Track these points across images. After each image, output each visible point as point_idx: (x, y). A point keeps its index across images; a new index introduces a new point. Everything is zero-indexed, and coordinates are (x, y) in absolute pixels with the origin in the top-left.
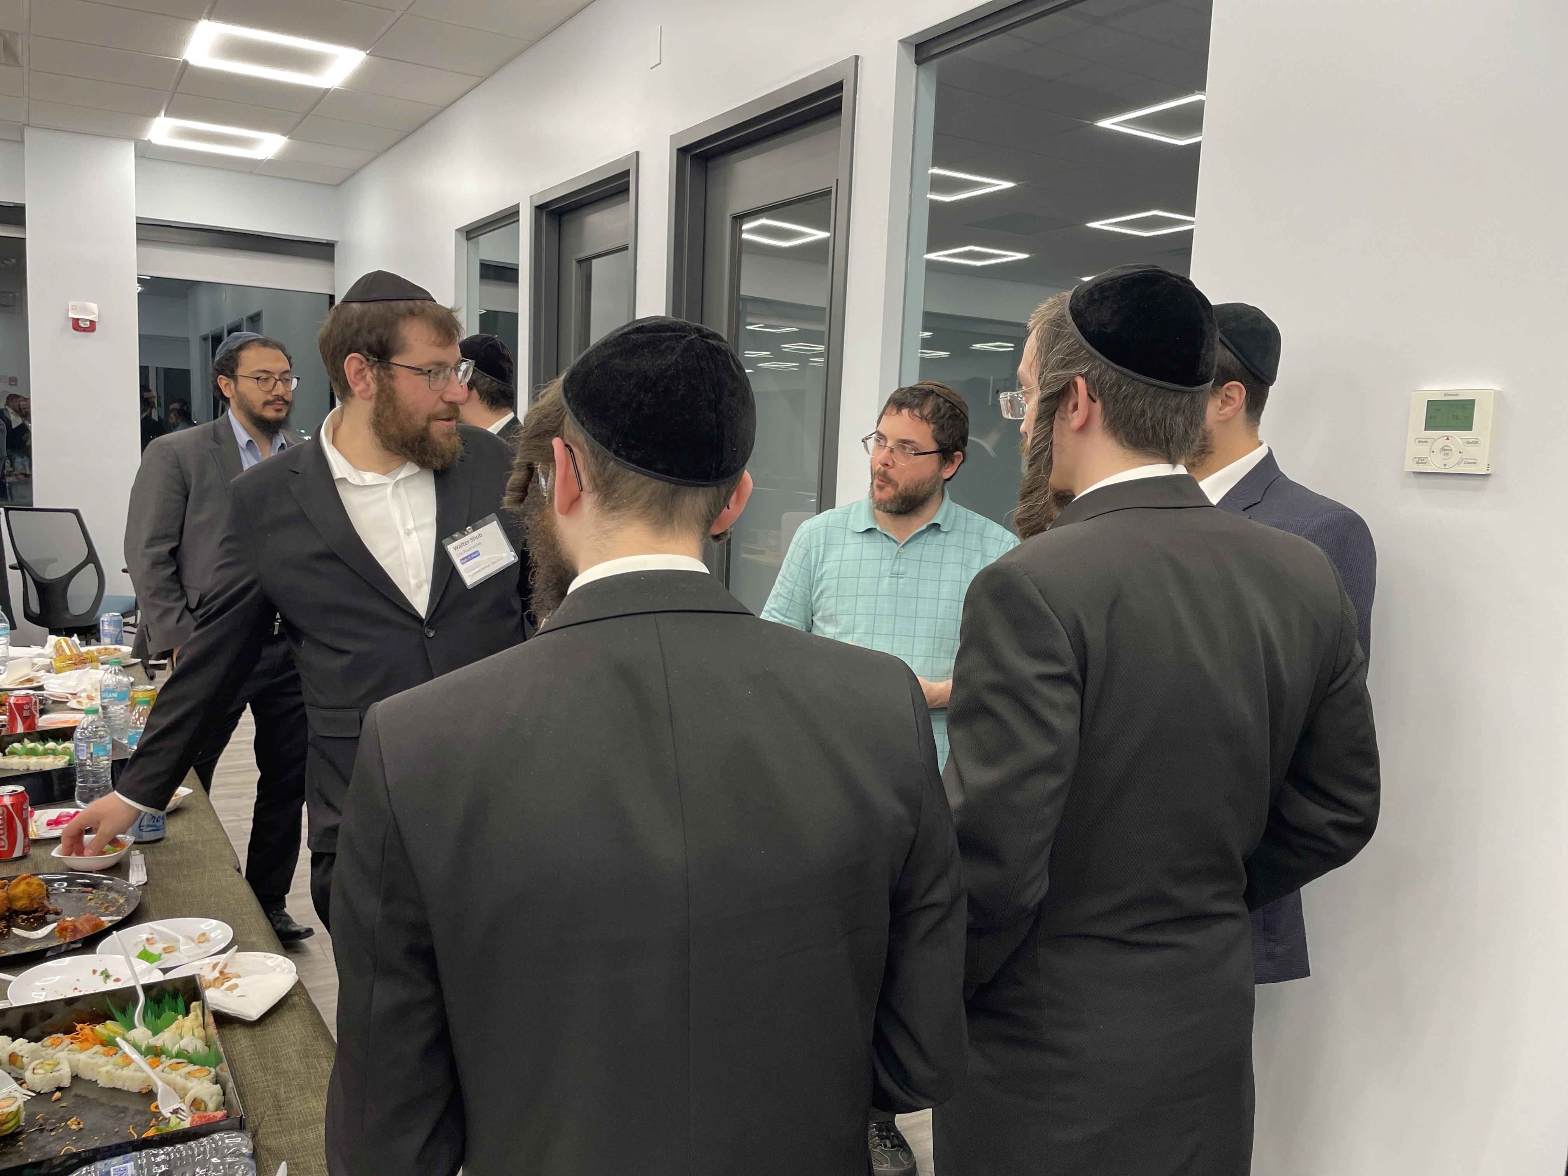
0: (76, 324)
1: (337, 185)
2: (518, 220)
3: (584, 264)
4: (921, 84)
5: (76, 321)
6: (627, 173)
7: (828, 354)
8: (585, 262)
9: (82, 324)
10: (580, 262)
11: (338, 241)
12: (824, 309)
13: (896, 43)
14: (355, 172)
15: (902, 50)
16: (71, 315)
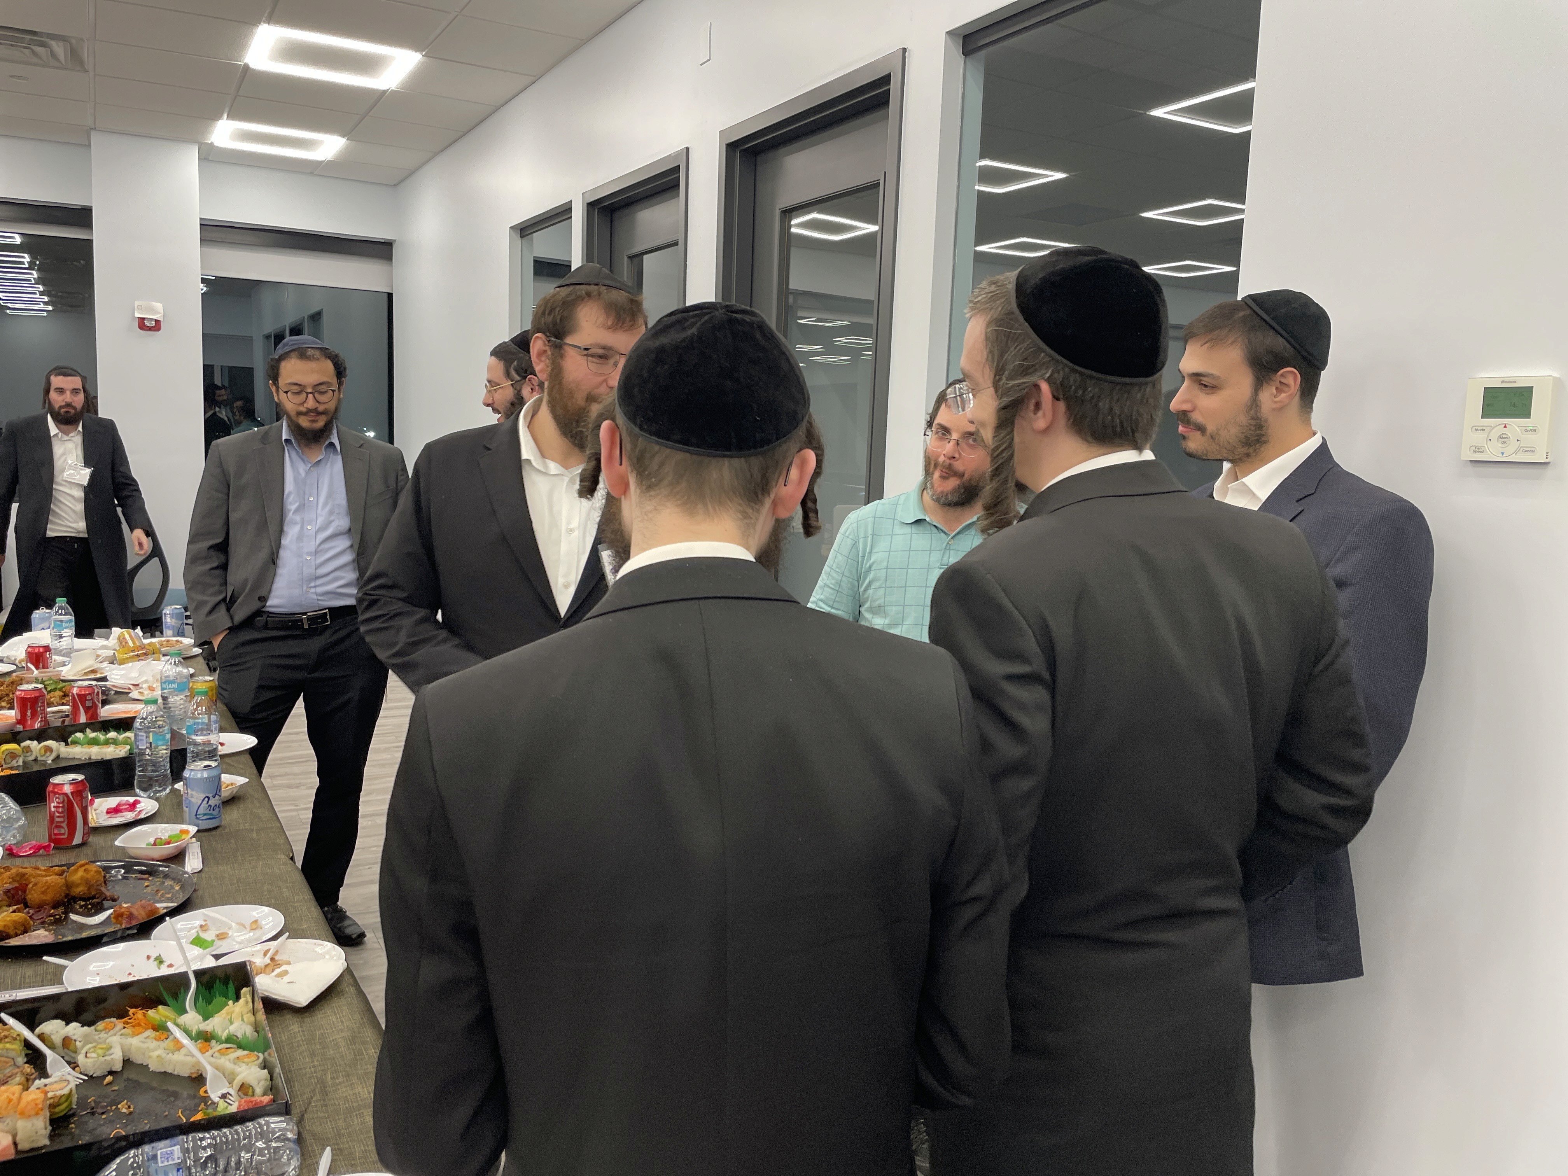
0: (142, 324)
1: (395, 185)
2: (571, 217)
3: (636, 260)
4: (968, 76)
5: (142, 320)
6: (676, 169)
7: (878, 347)
8: (637, 258)
9: (147, 324)
10: (631, 258)
11: (395, 240)
12: (872, 302)
13: (944, 35)
14: (412, 172)
15: (949, 42)
16: (137, 315)
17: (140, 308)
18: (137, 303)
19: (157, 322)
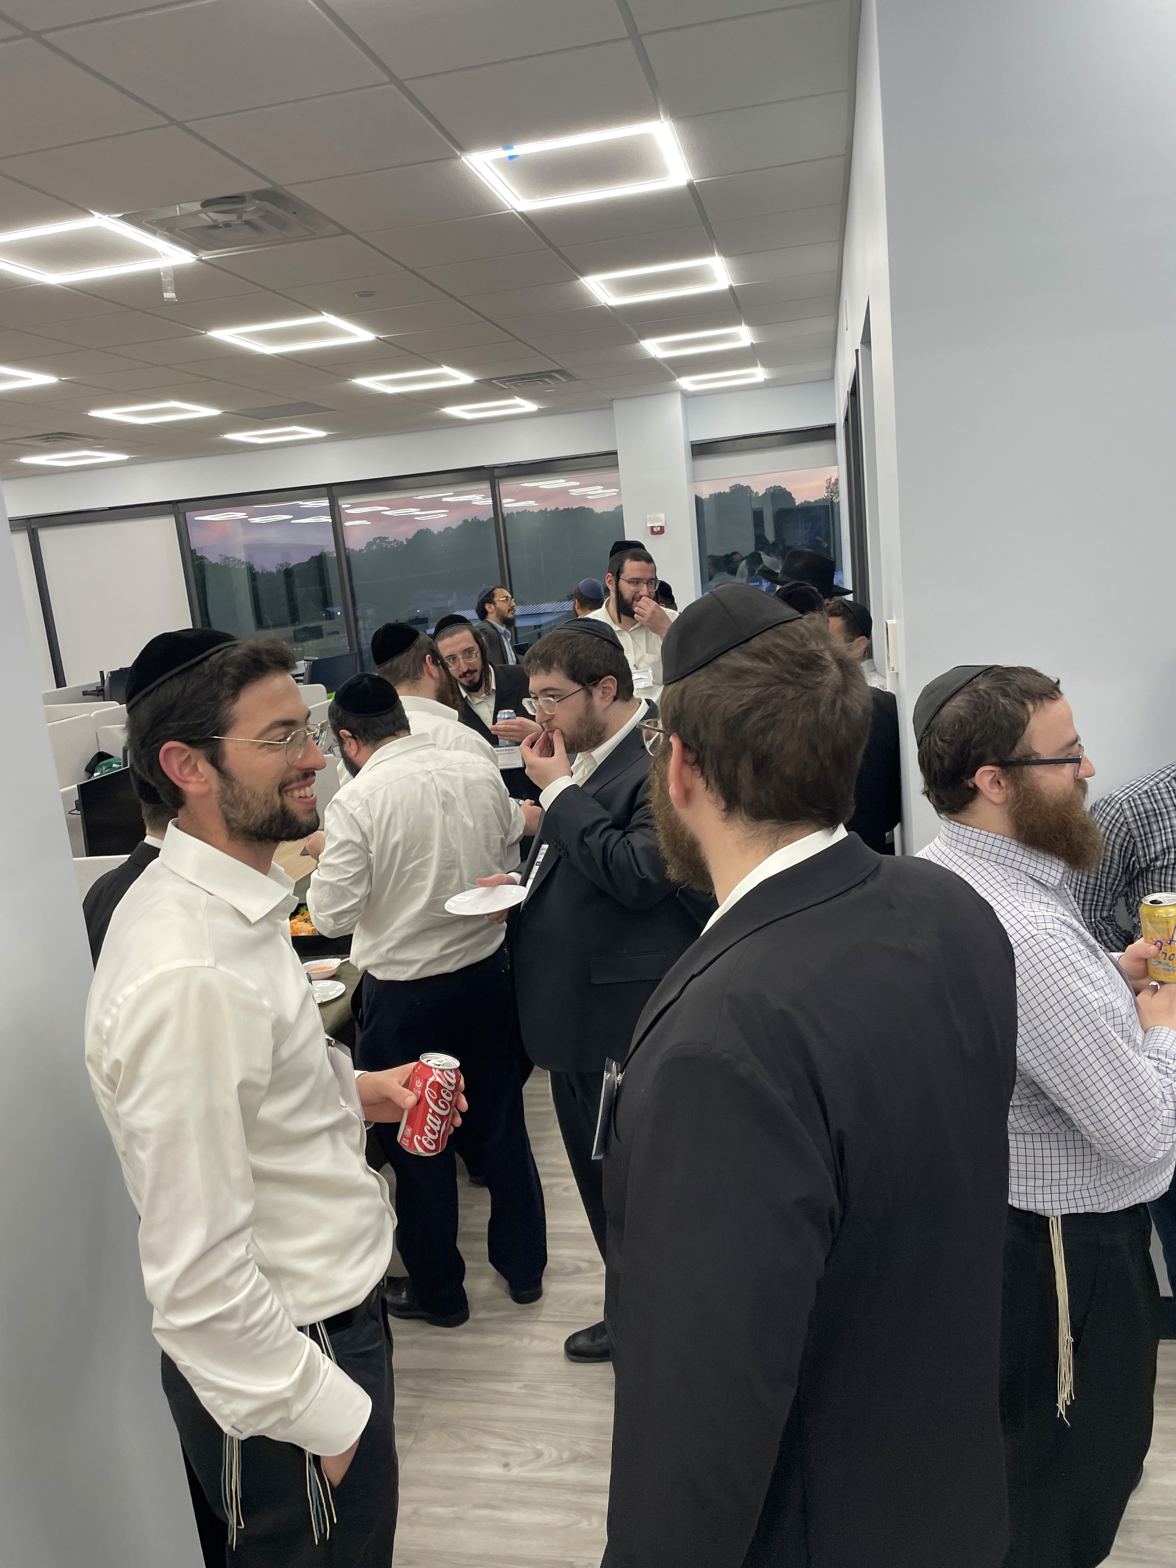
0: (652, 531)
5: (652, 528)
9: (655, 530)
16: (649, 525)
17: (650, 520)
18: (648, 517)
19: (662, 527)
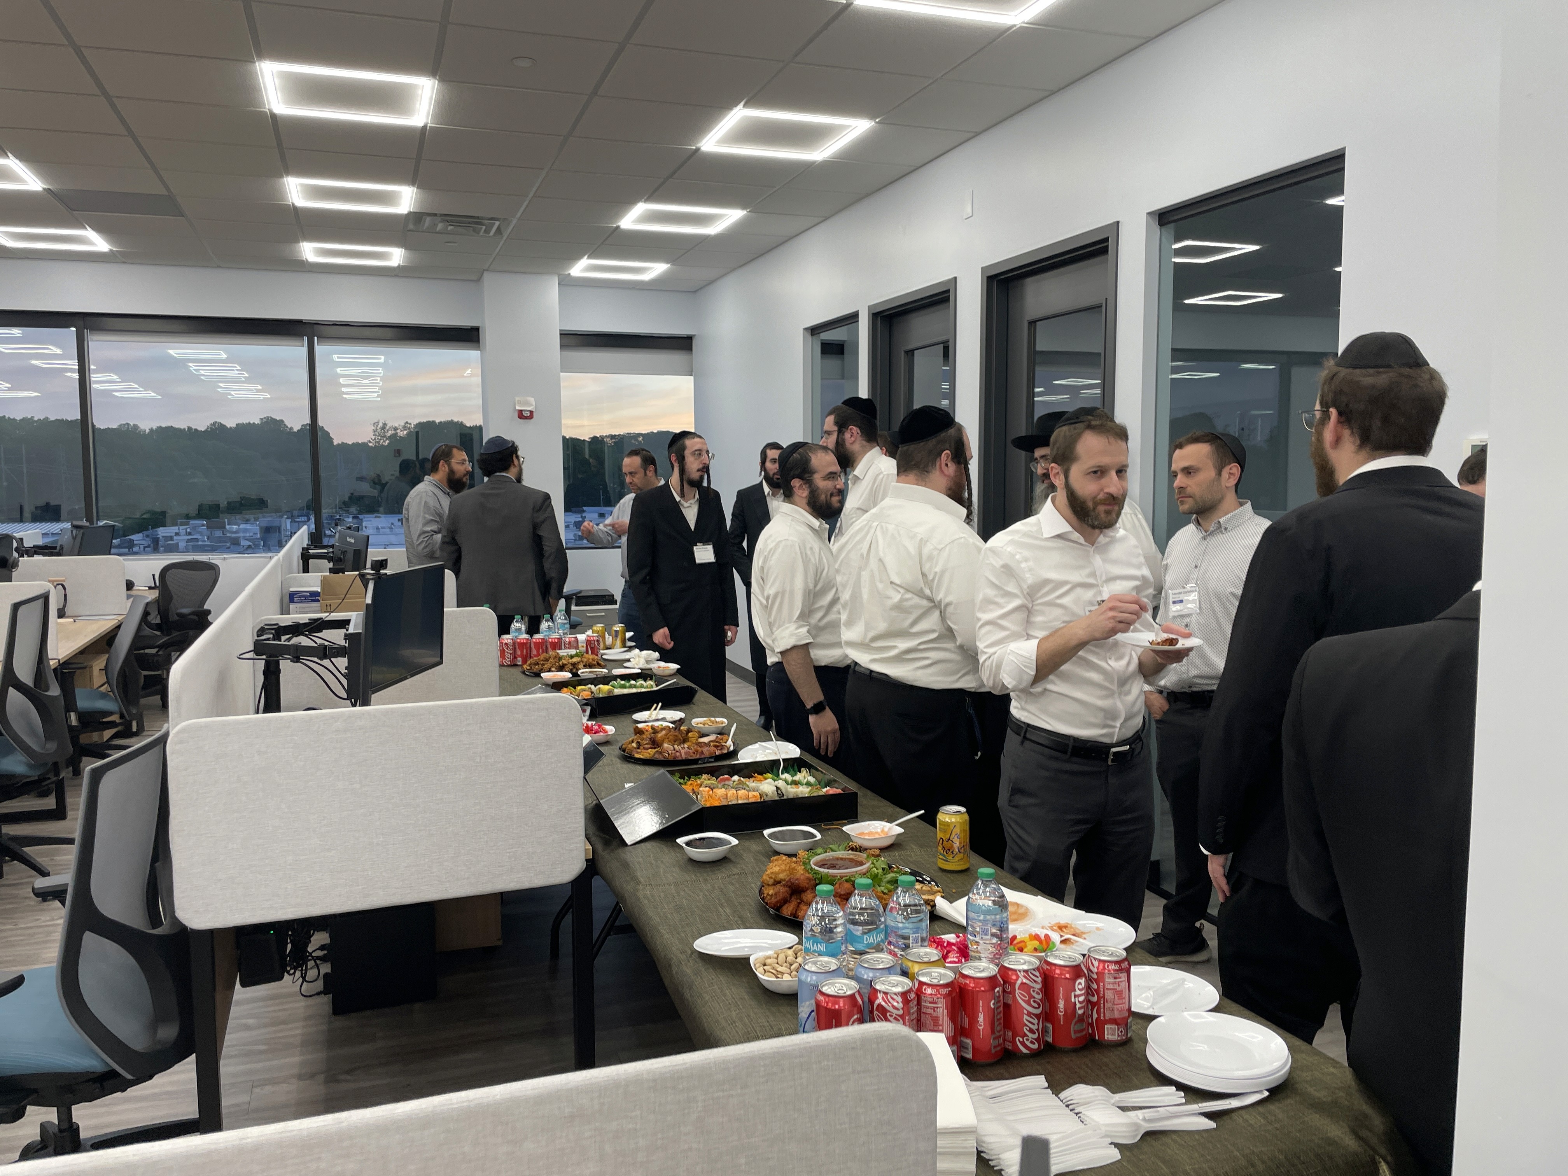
0: (521, 415)
1: (695, 292)
2: (858, 321)
3: (910, 354)
4: (1164, 239)
5: (520, 412)
6: (948, 291)
7: (1103, 386)
8: (910, 353)
9: (524, 414)
10: (907, 352)
11: (695, 335)
12: (1100, 354)
13: (1145, 216)
14: (712, 282)
15: (1149, 218)
16: (518, 408)
17: (519, 402)
18: (517, 399)
19: (531, 412)
